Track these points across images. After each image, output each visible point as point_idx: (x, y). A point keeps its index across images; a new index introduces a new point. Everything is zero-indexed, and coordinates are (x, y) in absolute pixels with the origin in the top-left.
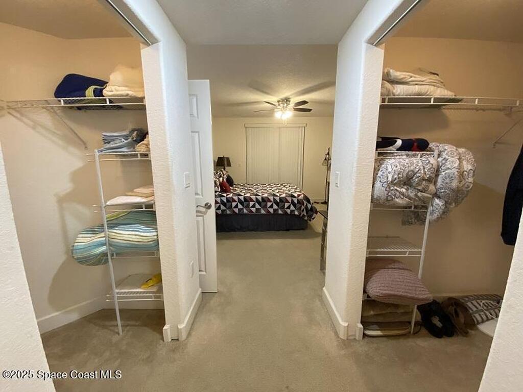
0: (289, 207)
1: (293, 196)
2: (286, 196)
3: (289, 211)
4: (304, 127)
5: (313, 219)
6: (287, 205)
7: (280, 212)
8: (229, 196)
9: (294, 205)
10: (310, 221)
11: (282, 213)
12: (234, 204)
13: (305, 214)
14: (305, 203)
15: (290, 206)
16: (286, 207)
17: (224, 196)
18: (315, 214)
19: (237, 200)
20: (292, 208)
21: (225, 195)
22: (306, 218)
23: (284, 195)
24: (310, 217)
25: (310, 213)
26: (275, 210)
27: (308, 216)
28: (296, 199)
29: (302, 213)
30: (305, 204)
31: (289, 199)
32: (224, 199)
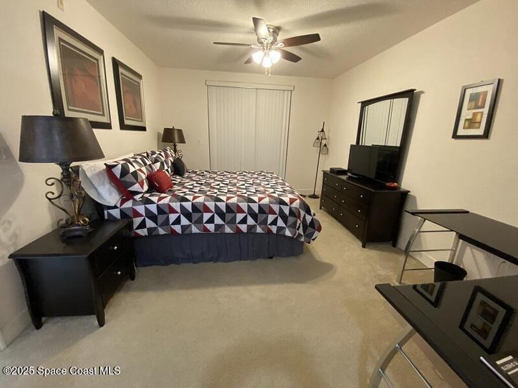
0: (274, 222)
1: (282, 203)
2: (270, 202)
3: (274, 229)
4: (291, 91)
5: (313, 240)
6: (271, 218)
7: (259, 230)
8: (162, 202)
9: (284, 218)
10: (309, 243)
11: (262, 232)
12: (173, 217)
13: (302, 233)
14: (302, 213)
15: (276, 219)
16: (269, 222)
17: (152, 202)
18: (316, 232)
19: (179, 210)
20: (280, 223)
21: (155, 199)
22: (302, 239)
23: (266, 201)
24: (309, 237)
25: (310, 230)
26: (250, 228)
27: (306, 236)
28: (288, 207)
29: (297, 232)
30: (302, 216)
31: (276, 208)
32: (153, 208)
